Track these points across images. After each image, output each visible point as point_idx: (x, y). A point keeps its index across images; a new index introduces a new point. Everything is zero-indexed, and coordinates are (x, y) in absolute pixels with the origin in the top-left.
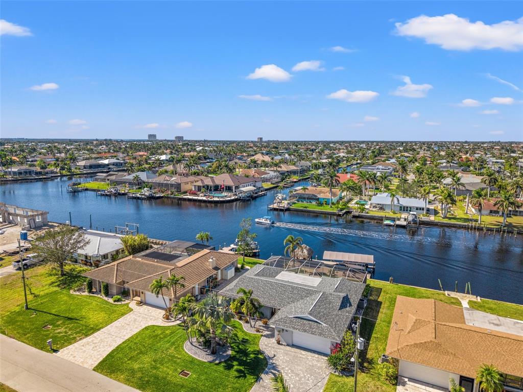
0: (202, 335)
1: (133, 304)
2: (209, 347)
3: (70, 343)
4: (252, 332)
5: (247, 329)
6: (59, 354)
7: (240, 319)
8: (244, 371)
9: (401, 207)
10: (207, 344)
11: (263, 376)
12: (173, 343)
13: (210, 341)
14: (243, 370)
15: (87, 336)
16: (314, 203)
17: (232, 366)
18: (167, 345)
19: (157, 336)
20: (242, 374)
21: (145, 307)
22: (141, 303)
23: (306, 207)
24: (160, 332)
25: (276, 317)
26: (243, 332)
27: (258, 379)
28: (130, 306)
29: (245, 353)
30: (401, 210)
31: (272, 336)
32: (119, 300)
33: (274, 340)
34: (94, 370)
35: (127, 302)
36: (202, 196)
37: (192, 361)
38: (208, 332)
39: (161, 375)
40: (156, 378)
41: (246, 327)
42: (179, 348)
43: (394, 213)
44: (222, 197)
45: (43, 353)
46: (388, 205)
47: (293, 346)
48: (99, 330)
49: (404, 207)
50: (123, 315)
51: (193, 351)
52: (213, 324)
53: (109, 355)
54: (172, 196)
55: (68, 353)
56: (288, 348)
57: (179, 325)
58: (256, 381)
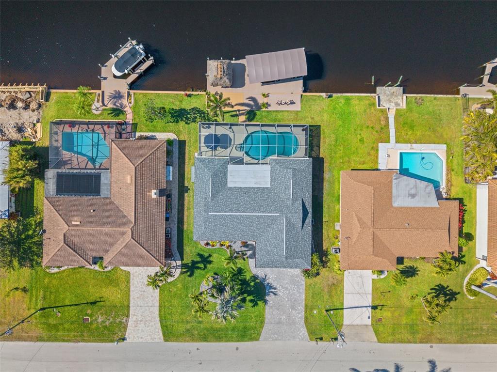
8: (254, 300)
11: (267, 298)
14: (253, 298)
17: (245, 299)
20: (255, 303)
27: (266, 302)
29: (246, 283)
31: (255, 255)
58: (265, 304)
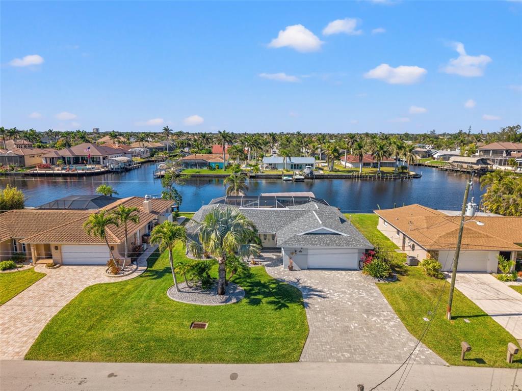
1: (40, 269)
9: (292, 165)
12: (149, 298)
16: (205, 168)
18: (142, 301)
21: (65, 267)
22: (55, 264)
23: (199, 172)
24: (116, 289)
28: (37, 271)
29: (260, 285)
30: (292, 168)
32: (11, 267)
33: (282, 268)
34: (27, 359)
35: (28, 267)
36: (58, 170)
37: (197, 309)
43: (288, 171)
44: (88, 169)
46: (281, 164)
47: (309, 269)
49: (295, 165)
50: (32, 282)
51: (188, 298)
54: (14, 172)
57: (141, 276)
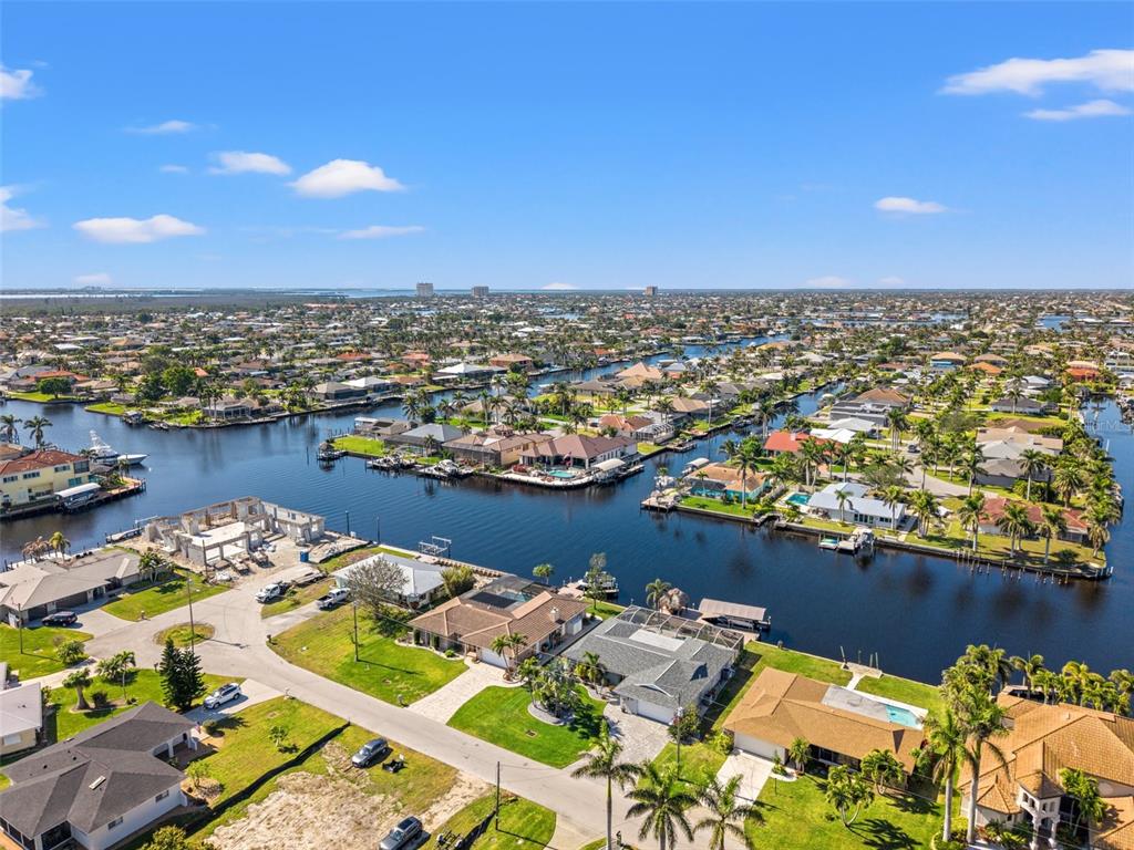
0: (547, 698)
1: (468, 661)
2: (553, 711)
3: (416, 700)
4: (598, 698)
5: (593, 695)
6: (409, 708)
7: (586, 684)
8: (587, 734)
9: (856, 515)
10: (551, 708)
12: (517, 706)
13: (554, 705)
14: (587, 732)
15: (430, 693)
16: (718, 498)
17: (577, 729)
18: (512, 707)
19: (500, 697)
20: (585, 736)
21: (483, 664)
22: (476, 660)
23: (703, 506)
24: (502, 694)
25: (622, 684)
26: (588, 697)
28: (466, 662)
29: (589, 718)
30: (855, 520)
31: (618, 703)
32: (453, 656)
33: (619, 708)
34: (447, 724)
35: (461, 657)
36: (534, 476)
37: (538, 722)
38: (553, 696)
39: (510, 733)
40: (506, 735)
41: (591, 693)
42: (524, 710)
43: (844, 525)
45: (393, 707)
46: (835, 510)
47: (638, 715)
48: (440, 687)
49: (861, 515)
50: (461, 672)
51: (537, 712)
52: (557, 688)
53: (457, 712)
54: (487, 473)
55: (416, 707)
56: (632, 716)
57: (521, 686)
